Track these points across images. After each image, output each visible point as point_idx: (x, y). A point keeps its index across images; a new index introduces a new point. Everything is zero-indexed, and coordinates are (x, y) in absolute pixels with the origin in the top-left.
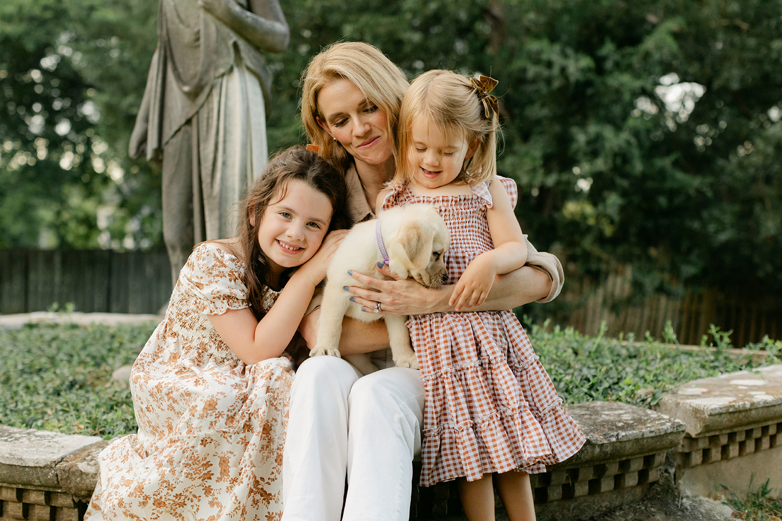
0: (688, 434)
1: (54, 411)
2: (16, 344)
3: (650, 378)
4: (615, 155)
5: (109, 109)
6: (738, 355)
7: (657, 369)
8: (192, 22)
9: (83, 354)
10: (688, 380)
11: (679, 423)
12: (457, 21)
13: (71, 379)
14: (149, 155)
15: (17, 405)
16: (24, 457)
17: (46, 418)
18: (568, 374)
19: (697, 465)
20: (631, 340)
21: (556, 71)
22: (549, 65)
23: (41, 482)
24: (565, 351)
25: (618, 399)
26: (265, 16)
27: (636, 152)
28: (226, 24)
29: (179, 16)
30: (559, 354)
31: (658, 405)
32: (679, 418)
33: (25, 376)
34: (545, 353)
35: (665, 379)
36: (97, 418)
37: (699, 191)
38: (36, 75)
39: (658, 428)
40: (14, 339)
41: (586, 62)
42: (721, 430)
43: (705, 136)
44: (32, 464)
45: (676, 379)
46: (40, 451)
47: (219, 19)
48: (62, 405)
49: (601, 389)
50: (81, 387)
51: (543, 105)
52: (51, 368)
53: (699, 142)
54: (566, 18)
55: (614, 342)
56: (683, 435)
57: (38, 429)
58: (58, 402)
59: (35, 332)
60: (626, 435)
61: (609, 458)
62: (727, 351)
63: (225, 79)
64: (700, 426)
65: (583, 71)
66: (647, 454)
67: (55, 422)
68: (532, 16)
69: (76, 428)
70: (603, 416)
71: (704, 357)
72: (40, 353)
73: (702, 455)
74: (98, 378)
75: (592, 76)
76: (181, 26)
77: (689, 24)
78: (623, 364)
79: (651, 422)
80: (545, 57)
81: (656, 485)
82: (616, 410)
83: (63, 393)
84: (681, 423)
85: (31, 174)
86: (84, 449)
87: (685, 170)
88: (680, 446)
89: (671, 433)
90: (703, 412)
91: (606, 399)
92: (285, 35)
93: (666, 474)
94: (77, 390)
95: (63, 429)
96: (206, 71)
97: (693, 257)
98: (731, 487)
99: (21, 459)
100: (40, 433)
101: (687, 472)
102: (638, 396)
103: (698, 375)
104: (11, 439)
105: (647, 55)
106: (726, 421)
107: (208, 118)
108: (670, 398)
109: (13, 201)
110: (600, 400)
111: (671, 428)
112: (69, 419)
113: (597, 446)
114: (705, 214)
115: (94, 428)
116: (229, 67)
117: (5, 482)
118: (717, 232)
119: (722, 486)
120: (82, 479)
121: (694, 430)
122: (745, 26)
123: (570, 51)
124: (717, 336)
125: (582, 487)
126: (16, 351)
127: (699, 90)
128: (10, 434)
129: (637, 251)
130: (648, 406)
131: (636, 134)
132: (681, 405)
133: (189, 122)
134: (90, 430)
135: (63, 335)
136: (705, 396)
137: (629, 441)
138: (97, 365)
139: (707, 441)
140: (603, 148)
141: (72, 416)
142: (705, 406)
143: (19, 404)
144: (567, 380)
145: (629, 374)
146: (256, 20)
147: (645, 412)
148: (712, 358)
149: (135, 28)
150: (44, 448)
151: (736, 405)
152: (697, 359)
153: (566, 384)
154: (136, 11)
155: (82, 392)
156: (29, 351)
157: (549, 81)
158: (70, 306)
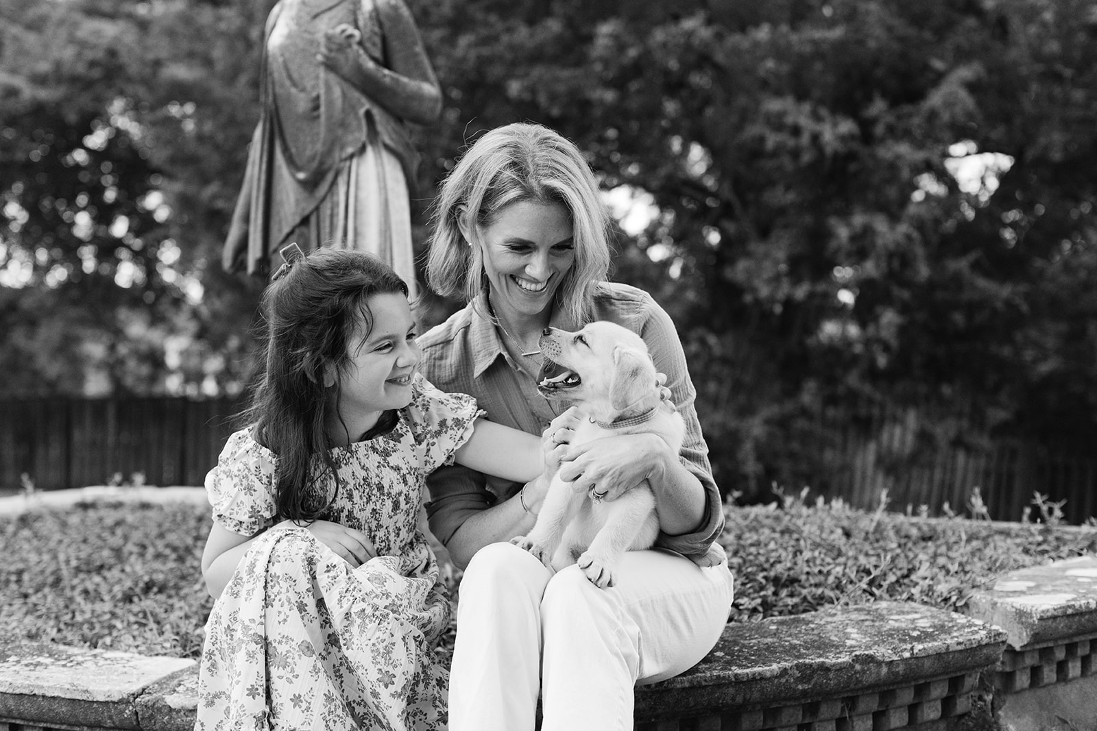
0: (1010, 646)
1: (125, 624)
2: (66, 531)
3: (954, 568)
4: (891, 255)
5: (183, 203)
6: (1075, 535)
7: (962, 555)
8: (309, 84)
9: (160, 545)
10: (1007, 570)
11: (997, 630)
12: (667, 72)
13: (146, 578)
14: (251, 267)
15: (73, 617)
16: (90, 689)
17: (115, 633)
18: (839, 564)
19: (1023, 690)
20: (924, 515)
21: (805, 139)
22: (796, 131)
23: (113, 723)
24: (832, 532)
25: (911, 598)
26: (409, 74)
27: (920, 251)
28: (354, 85)
29: (290, 77)
30: (824, 536)
31: (966, 605)
32: (998, 624)
33: (82, 576)
34: (805, 534)
35: (975, 570)
36: (187, 633)
37: (1009, 304)
38: (79, 156)
39: (968, 638)
40: (64, 525)
41: (847, 126)
42: (1056, 640)
43: (1014, 225)
44: (102, 698)
45: (990, 569)
46: (113, 680)
47: (345, 78)
48: (136, 615)
49: (885, 584)
50: (161, 591)
51: (788, 188)
52: (116, 564)
53: (1008, 234)
54: (818, 66)
55: (900, 518)
56: (1004, 648)
57: (107, 649)
58: (130, 611)
59: (91, 514)
60: (924, 649)
61: (901, 682)
62: (1059, 528)
63: (355, 161)
64: (1027, 634)
65: (843, 139)
66: (954, 675)
67: (128, 639)
68: (770, 64)
69: (159, 647)
70: (890, 622)
71: (1027, 539)
72: (100, 543)
73: (1029, 675)
74: (183, 578)
75: (856, 146)
76: (293, 90)
77: (990, 71)
78: (913, 549)
79: (958, 630)
80: (789, 120)
81: (967, 718)
82: (908, 613)
83: (136, 599)
84: (1001, 631)
85: (74, 293)
86: (172, 677)
87: (988, 275)
88: (999, 663)
89: (987, 645)
90: (1030, 615)
91: (893, 598)
92: (435, 100)
93: (980, 703)
94: (156, 594)
95: (142, 648)
96: (329, 152)
97: (1003, 397)
98: (1071, 720)
99: (87, 691)
100: (110, 654)
101: (1010, 700)
102: (939, 593)
103: (1021, 564)
104: (71, 664)
105: (933, 115)
106: (1063, 628)
107: (332, 216)
108: (982, 596)
109: (50, 332)
110: (885, 600)
111: (986, 637)
112: (148, 635)
113: (883, 665)
114: (1019, 337)
115: (184, 647)
116: (359, 145)
117: (64, 724)
118: (1036, 361)
119: (1059, 718)
120: (171, 718)
121: (1018, 639)
122: (1068, 72)
123: (824, 112)
124: (1045, 508)
125: (863, 722)
126: (66, 541)
127: (1005, 162)
128: (69, 656)
129: (923, 389)
130: (952, 608)
131: (920, 225)
132: (999, 605)
133: (305, 221)
134: (179, 649)
135: (130, 518)
136: (1032, 592)
137: (928, 656)
138: (181, 559)
139: (1037, 655)
140: (874, 245)
141: (151, 630)
142: (1033, 607)
143: (77, 614)
144: (838, 573)
145: (923, 563)
146: (397, 81)
147: (948, 615)
148: (1040, 538)
149: (218, 90)
150: (118, 676)
151: (1077, 604)
152: (1018, 541)
153: (836, 578)
154: (220, 67)
155: (162, 597)
156: (85, 541)
157: (795, 154)
158: (139, 478)
